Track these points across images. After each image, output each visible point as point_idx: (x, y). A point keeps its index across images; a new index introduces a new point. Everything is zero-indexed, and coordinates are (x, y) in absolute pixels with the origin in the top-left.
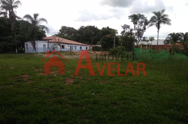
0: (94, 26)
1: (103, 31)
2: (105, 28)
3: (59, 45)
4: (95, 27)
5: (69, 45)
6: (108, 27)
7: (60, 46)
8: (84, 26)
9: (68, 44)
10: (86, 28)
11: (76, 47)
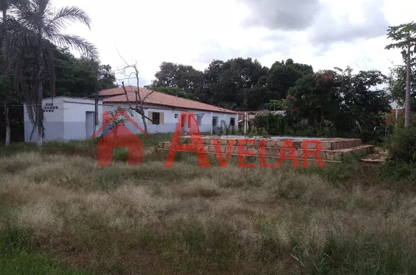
0: (249, 60)
1: (276, 72)
2: (281, 62)
3: (138, 111)
4: (253, 61)
5: (176, 112)
6: (290, 62)
7: (143, 114)
8: (221, 62)
9: (173, 108)
10: (228, 65)
11: (199, 117)
